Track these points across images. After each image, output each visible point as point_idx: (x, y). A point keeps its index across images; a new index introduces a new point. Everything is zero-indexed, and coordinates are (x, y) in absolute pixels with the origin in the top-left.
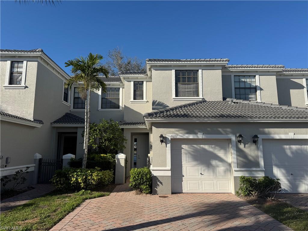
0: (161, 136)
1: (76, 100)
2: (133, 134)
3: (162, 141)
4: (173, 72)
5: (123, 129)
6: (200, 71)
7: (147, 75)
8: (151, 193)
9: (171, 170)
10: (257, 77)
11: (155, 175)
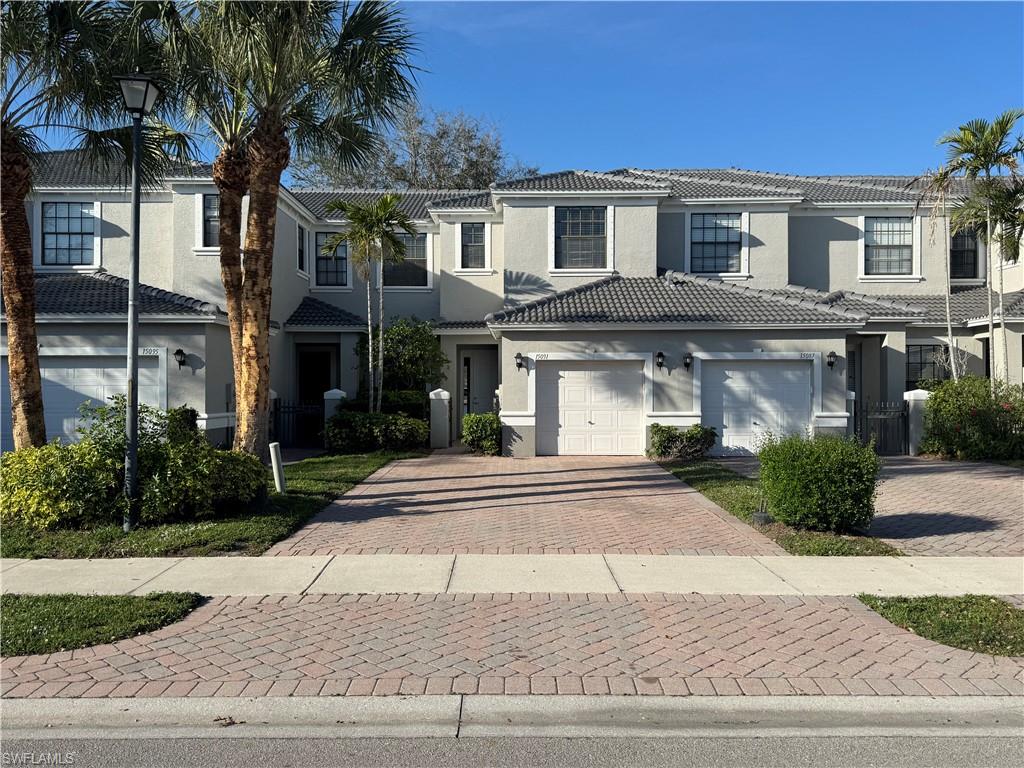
0: (519, 356)
1: (322, 263)
2: (460, 348)
3: (520, 366)
4: (551, 210)
5: (439, 336)
6: (610, 209)
7: (493, 209)
8: (499, 454)
9: (536, 415)
10: (745, 215)
11: (508, 424)
